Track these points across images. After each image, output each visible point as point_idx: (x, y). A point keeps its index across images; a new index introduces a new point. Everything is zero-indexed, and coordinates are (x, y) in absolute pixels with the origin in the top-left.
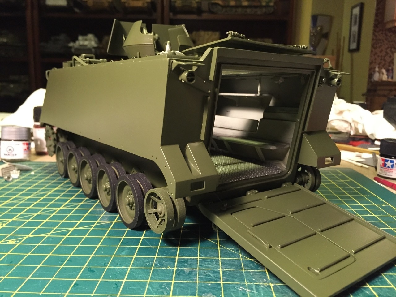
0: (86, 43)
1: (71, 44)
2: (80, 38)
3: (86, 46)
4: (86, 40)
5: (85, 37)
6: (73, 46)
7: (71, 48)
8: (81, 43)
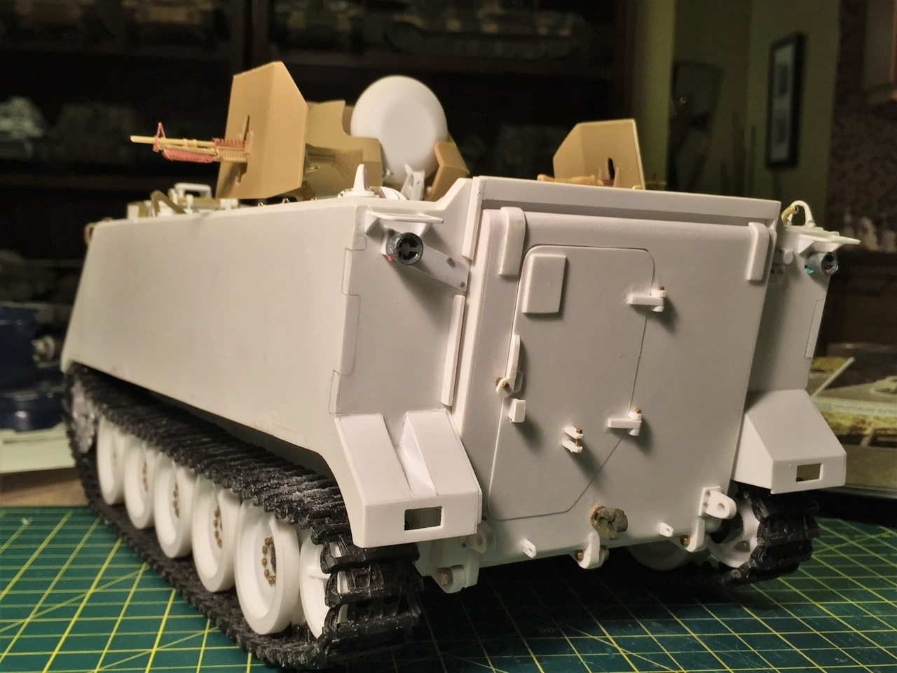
0: (6, 124)
3: (5, 133)
4: (5, 115)
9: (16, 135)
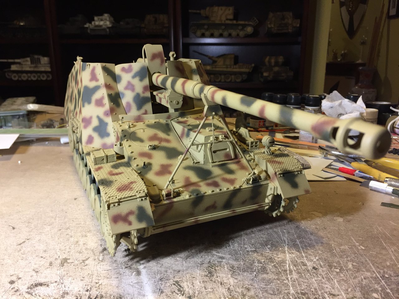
0: (102, 23)
1: (87, 25)
2: (96, 18)
3: (101, 26)
4: (102, 20)
5: (100, 17)
6: (89, 26)
7: (87, 28)
8: (97, 23)
9: (104, 27)
